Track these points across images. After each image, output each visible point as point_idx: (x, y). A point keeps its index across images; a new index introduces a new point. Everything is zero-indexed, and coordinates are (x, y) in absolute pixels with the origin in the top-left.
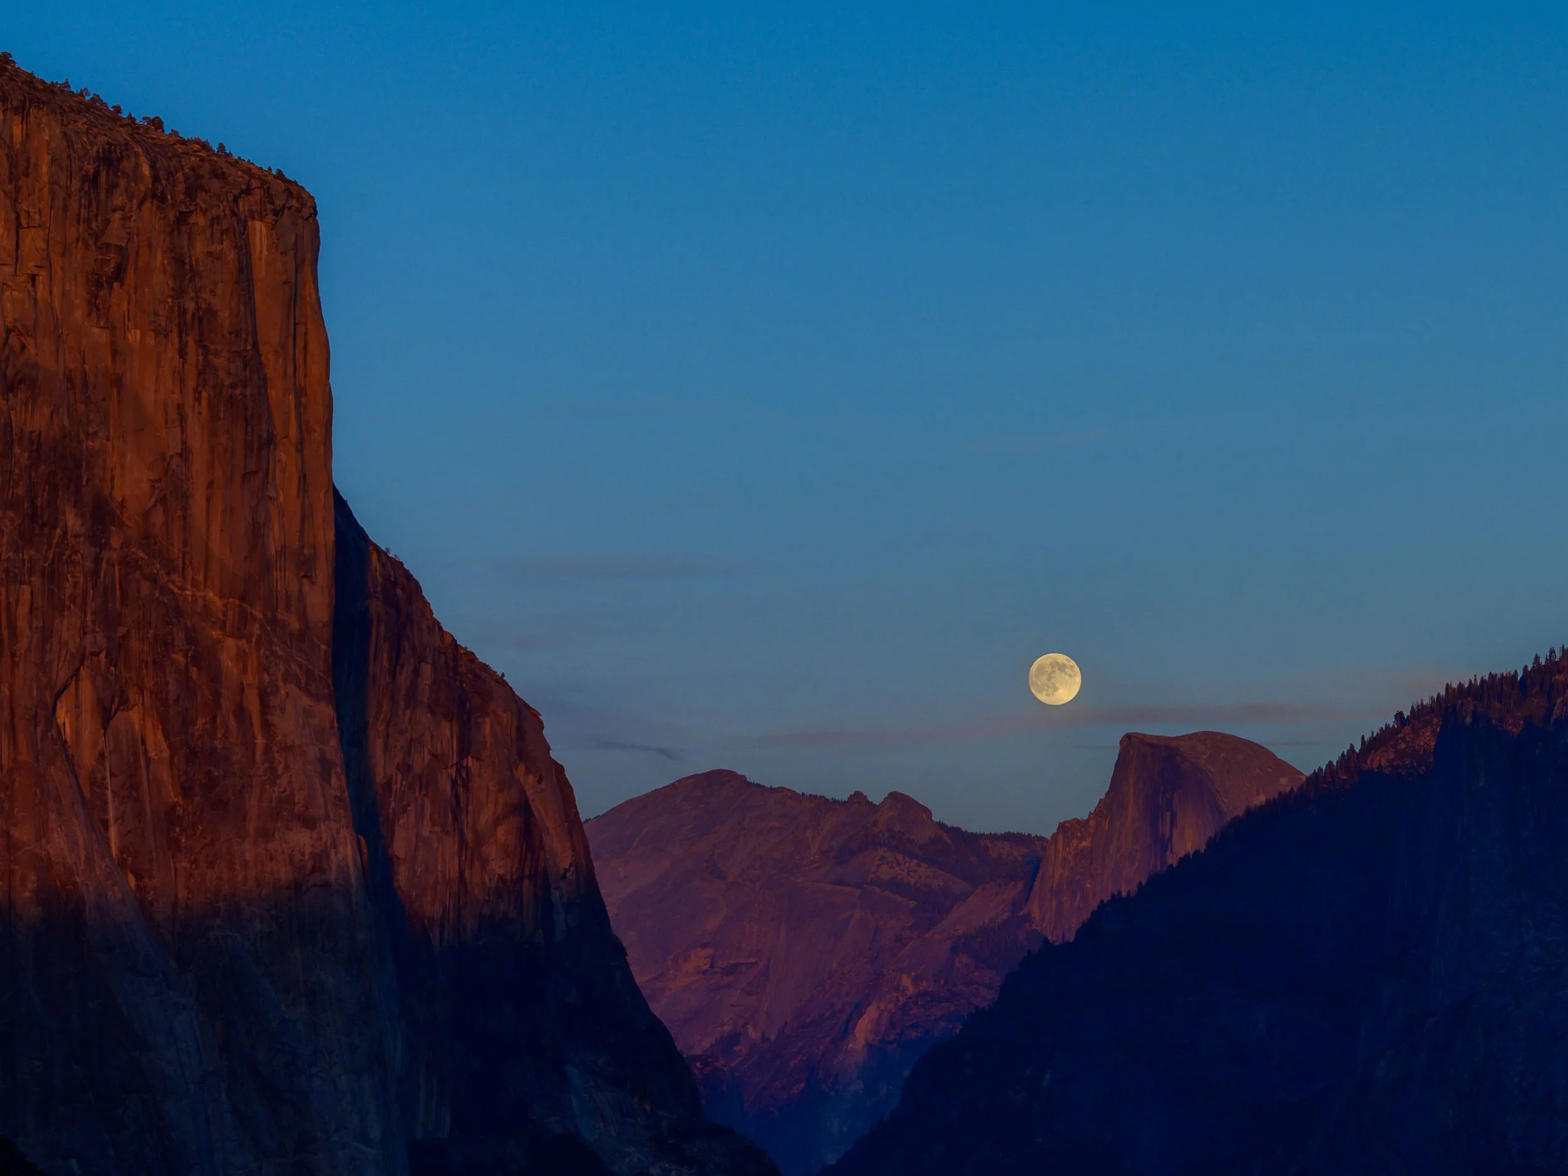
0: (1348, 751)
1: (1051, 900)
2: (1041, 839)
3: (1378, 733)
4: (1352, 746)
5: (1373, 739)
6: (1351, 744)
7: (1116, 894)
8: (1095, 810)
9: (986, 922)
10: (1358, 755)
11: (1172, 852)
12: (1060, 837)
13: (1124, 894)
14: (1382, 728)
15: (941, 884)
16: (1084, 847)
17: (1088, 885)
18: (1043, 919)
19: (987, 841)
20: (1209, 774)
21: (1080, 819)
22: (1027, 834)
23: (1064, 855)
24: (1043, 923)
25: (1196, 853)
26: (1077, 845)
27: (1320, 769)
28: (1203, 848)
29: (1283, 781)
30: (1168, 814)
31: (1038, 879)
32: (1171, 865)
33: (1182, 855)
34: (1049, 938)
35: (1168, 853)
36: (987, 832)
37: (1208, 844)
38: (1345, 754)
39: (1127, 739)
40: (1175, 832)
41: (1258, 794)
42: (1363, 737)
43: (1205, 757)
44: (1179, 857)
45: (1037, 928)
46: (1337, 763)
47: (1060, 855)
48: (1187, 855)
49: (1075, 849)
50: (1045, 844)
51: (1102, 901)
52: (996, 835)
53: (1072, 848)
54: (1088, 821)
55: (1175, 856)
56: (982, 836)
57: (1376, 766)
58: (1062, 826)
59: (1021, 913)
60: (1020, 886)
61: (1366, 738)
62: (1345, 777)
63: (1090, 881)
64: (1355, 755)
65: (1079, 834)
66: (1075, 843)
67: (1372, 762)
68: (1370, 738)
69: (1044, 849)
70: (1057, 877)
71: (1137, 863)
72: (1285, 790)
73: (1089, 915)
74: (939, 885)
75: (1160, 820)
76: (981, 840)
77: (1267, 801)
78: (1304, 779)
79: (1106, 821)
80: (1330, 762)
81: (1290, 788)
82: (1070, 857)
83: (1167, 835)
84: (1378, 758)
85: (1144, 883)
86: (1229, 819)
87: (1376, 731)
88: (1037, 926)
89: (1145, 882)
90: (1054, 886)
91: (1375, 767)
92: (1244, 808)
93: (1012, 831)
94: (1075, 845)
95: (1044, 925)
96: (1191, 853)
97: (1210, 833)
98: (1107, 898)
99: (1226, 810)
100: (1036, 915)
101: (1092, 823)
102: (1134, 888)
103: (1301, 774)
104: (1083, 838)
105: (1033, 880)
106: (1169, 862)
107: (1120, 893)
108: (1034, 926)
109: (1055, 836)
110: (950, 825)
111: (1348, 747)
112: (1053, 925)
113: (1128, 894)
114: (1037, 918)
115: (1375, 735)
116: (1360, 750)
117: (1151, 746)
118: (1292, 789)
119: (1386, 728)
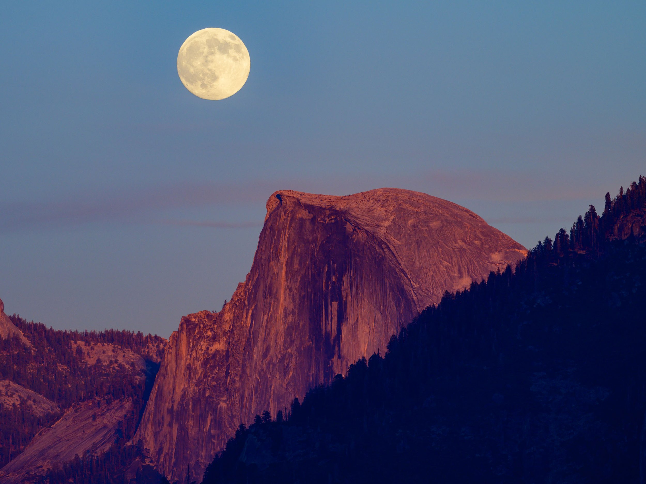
0: (587, 215)
1: (170, 425)
2: (157, 339)
3: (628, 189)
4: (592, 209)
5: (622, 198)
6: (591, 205)
7: (261, 415)
8: (232, 299)
9: (81, 456)
10: (600, 219)
11: (340, 357)
12: (184, 336)
13: (273, 416)
14: (634, 183)
15: (17, 403)
16: (217, 351)
17: (223, 405)
18: (159, 452)
19: (81, 343)
20: (391, 247)
21: (211, 311)
22: (136, 333)
23: (189, 362)
24: (159, 458)
25: (375, 357)
26: (208, 349)
27: (548, 241)
28: (384, 351)
29: (496, 257)
30: (335, 304)
31: (153, 396)
32: (340, 376)
33: (353, 360)
34: (169, 478)
35: (335, 359)
36: (81, 330)
37: (390, 346)
38: (583, 219)
39: (277, 200)
40: (345, 330)
41: (461, 276)
42: (608, 195)
43: (386, 224)
44: (349, 365)
45: (151, 464)
46: (572, 232)
47: (183, 362)
48: (362, 362)
49: (204, 354)
50: (162, 346)
51: (242, 426)
52: (93, 335)
53: (200, 352)
54: (221, 315)
55: (344, 363)
56: (74, 336)
57: (626, 237)
58: (186, 321)
59: (129, 444)
60: (128, 405)
61: (613, 197)
62: (583, 252)
63: (224, 399)
64: (597, 221)
65: (209, 333)
66: (204, 344)
67: (621, 230)
68: (618, 197)
69: (161, 353)
70: (179, 392)
71: (291, 373)
72: (499, 270)
73: (223, 446)
74: (14, 405)
75: (324, 310)
76: (73, 342)
77: (474, 285)
78: (526, 256)
79: (247, 314)
80: (562, 231)
81: (505, 267)
82: (197, 365)
83: (334, 334)
84: (630, 225)
85: (301, 401)
86: (420, 310)
87: (627, 186)
88: (151, 462)
89: (303, 401)
90: (175, 408)
91: (624, 237)
92: (441, 295)
93: (115, 329)
94: (204, 348)
95: (162, 460)
96: (367, 359)
97: (394, 331)
98: (249, 422)
99: (415, 298)
100: (151, 445)
101: (228, 316)
102: (287, 405)
103: (520, 247)
104: (215, 338)
105: (146, 397)
106: (337, 371)
107: (267, 414)
108: (147, 462)
109: (176, 337)
110: (28, 321)
111: (587, 210)
112: (173, 460)
113: (279, 414)
114: (152, 449)
115: (625, 192)
116: (604, 214)
117: (309, 208)
118: (509, 268)
119: (640, 183)
